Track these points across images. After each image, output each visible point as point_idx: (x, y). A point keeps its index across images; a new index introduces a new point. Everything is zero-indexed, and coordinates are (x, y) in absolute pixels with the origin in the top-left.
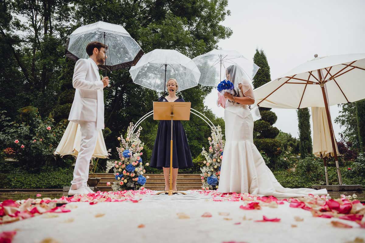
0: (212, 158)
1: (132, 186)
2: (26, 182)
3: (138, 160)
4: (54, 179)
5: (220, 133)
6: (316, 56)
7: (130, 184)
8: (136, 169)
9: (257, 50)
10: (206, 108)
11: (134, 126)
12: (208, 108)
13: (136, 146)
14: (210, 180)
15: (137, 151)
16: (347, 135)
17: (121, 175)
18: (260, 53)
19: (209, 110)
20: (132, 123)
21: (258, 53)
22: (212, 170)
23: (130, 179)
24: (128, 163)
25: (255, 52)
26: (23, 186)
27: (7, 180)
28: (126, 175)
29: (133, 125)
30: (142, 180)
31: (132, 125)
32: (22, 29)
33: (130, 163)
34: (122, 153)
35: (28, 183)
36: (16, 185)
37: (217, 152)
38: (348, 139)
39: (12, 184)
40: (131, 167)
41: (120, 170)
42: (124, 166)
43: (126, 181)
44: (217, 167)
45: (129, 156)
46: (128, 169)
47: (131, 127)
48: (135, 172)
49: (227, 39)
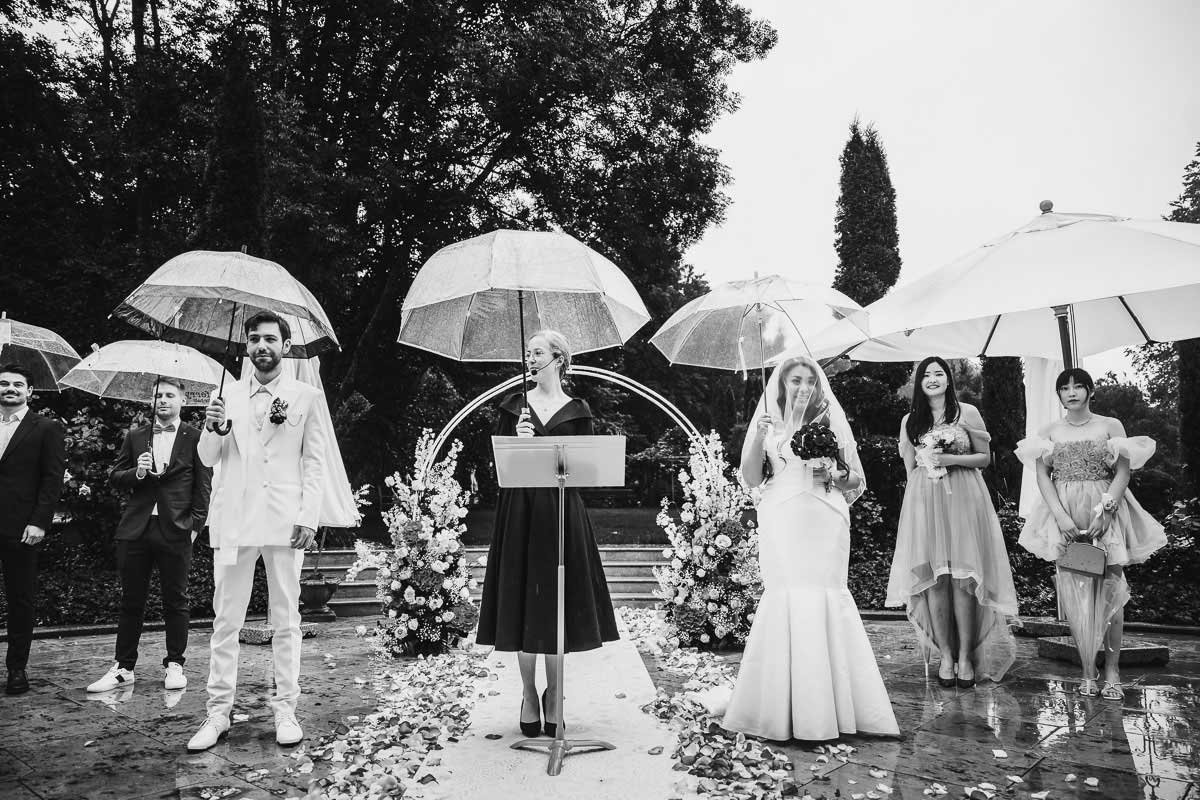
0: (689, 541)
1: (435, 637)
2: (105, 603)
3: (452, 551)
4: (193, 585)
5: (717, 458)
6: (1046, 208)
7: (427, 632)
8: (447, 584)
9: (854, 129)
10: (687, 269)
11: (435, 439)
12: (696, 272)
13: (444, 507)
14: (683, 617)
15: (448, 521)
16: (1152, 357)
17: (399, 602)
18: (864, 139)
19: (697, 277)
20: (431, 430)
21: (856, 138)
22: (691, 582)
23: (427, 616)
24: (420, 564)
25: (848, 136)
26: (95, 614)
27: (45, 598)
28: (415, 602)
29: (433, 435)
30: (468, 617)
31: (430, 438)
32: (58, 14)
33: (425, 563)
34: (401, 529)
35: (111, 604)
36: (75, 614)
37: (707, 522)
38: (1156, 368)
39: (61, 611)
40: (431, 576)
41: (396, 585)
42: (407, 574)
43: (414, 624)
44: (706, 574)
45: (424, 543)
46: (420, 582)
47: (427, 444)
48: (444, 593)
49: (755, 62)
